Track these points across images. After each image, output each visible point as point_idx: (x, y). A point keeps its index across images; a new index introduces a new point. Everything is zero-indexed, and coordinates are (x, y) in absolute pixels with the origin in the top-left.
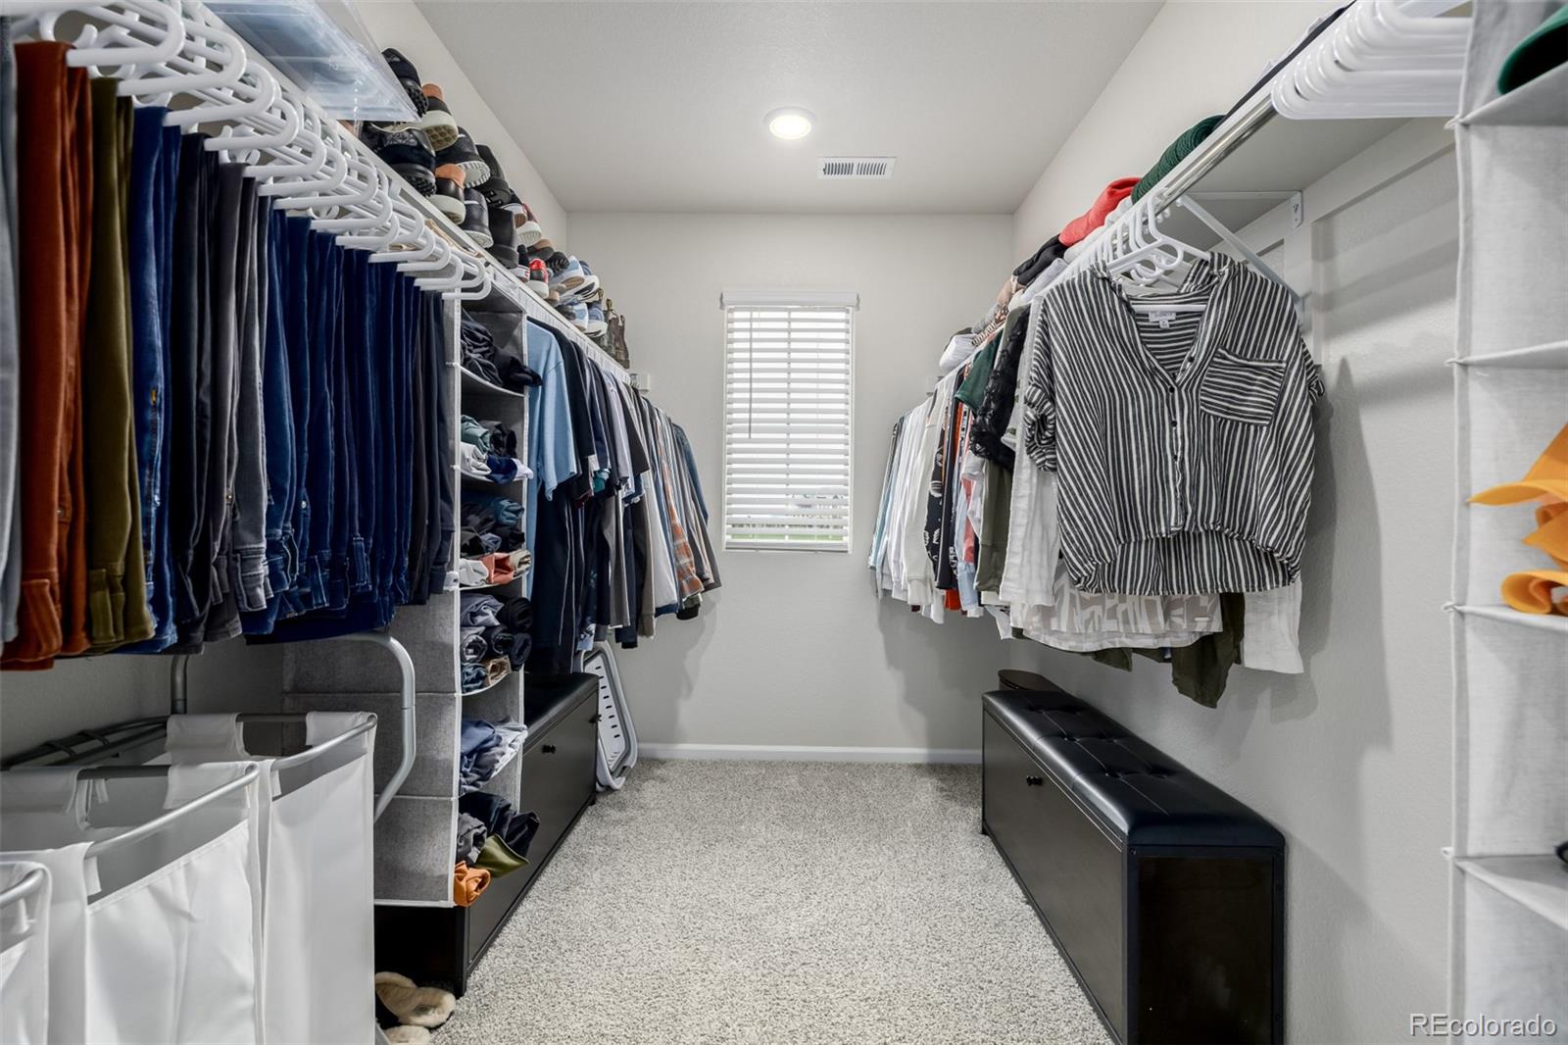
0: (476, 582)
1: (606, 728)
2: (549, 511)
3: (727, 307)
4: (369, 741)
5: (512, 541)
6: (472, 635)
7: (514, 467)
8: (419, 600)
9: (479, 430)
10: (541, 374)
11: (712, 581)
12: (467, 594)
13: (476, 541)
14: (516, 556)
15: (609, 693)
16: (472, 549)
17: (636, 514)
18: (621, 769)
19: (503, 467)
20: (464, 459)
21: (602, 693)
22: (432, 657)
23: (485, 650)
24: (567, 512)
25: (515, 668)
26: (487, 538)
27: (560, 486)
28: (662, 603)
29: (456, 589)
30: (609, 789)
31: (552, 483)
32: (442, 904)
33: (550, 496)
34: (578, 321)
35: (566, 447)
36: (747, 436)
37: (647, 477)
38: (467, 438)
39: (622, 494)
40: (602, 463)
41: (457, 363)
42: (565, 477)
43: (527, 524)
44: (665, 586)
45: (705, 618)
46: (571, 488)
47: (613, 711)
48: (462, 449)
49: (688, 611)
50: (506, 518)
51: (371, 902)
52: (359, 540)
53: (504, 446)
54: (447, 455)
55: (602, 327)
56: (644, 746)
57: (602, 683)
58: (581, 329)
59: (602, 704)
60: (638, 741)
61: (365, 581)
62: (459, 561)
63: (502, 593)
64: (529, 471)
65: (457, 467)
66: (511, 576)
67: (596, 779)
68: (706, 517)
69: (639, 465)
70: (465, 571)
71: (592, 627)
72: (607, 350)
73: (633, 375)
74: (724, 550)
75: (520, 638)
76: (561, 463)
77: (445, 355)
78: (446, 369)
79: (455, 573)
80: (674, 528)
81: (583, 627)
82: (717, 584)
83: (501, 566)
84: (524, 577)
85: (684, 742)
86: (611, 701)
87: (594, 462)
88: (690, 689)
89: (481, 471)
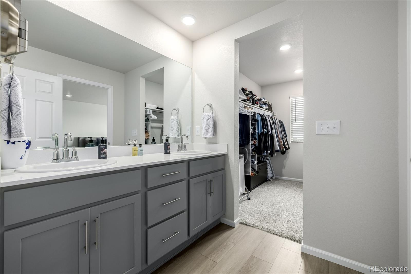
0: (252, 144)
1: (269, 170)
2: (260, 136)
3: (291, 99)
4: (244, 156)
5: (255, 139)
6: (252, 149)
7: (256, 131)
8: (247, 145)
9: (252, 128)
10: (258, 120)
11: (288, 148)
12: (252, 145)
13: (252, 139)
14: (256, 141)
15: (269, 165)
16: (252, 140)
17: (272, 136)
18: (272, 178)
19: (255, 131)
20: (251, 131)
21: (268, 165)
22: (249, 150)
23: (253, 151)
24: (262, 136)
25: (256, 154)
26: (253, 139)
27: (261, 133)
28: (276, 150)
29: (251, 144)
30: (270, 180)
31: (260, 133)
32: (250, 175)
33: (260, 134)
34: (263, 108)
35: (261, 129)
36: (295, 122)
37: (274, 131)
38: (251, 129)
39: (269, 134)
40: (266, 130)
41: (250, 121)
42: (261, 132)
43: (257, 137)
44: (277, 147)
45: (287, 155)
46: (262, 133)
47: (270, 168)
48: (251, 130)
49: (283, 153)
50: (255, 137)
51: (244, 174)
52: (244, 138)
53: (254, 129)
54: (250, 130)
55: (267, 107)
56: (276, 176)
57: (268, 163)
58: (264, 109)
59: (268, 166)
60: (275, 175)
61: (244, 142)
62: (251, 141)
63: (255, 145)
64: (257, 131)
65: (250, 132)
66: (255, 143)
67: (267, 178)
68: (287, 137)
69: (272, 129)
70: (251, 142)
71: (265, 151)
72: (268, 110)
73: (273, 113)
74: (291, 143)
75: (256, 150)
76: (261, 130)
77: (249, 121)
78: (249, 122)
79: (250, 142)
80: (279, 138)
81: (264, 151)
82: (289, 148)
83: (255, 142)
84: (257, 144)
85: (284, 177)
86: (270, 166)
87: (265, 130)
88: (285, 167)
89: (253, 132)
